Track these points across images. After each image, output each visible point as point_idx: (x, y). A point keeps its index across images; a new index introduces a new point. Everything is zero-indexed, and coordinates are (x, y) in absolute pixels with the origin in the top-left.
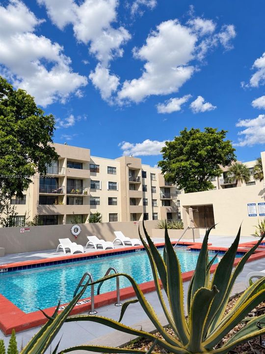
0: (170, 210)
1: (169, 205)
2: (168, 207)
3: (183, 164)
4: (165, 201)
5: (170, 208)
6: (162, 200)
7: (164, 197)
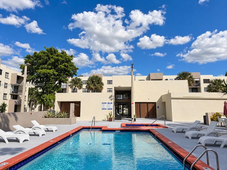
0: (17, 102)
1: (16, 99)
2: (16, 100)
3: (48, 71)
4: (14, 95)
5: (18, 101)
6: (11, 95)
7: (13, 92)
